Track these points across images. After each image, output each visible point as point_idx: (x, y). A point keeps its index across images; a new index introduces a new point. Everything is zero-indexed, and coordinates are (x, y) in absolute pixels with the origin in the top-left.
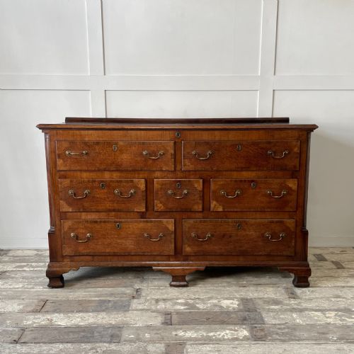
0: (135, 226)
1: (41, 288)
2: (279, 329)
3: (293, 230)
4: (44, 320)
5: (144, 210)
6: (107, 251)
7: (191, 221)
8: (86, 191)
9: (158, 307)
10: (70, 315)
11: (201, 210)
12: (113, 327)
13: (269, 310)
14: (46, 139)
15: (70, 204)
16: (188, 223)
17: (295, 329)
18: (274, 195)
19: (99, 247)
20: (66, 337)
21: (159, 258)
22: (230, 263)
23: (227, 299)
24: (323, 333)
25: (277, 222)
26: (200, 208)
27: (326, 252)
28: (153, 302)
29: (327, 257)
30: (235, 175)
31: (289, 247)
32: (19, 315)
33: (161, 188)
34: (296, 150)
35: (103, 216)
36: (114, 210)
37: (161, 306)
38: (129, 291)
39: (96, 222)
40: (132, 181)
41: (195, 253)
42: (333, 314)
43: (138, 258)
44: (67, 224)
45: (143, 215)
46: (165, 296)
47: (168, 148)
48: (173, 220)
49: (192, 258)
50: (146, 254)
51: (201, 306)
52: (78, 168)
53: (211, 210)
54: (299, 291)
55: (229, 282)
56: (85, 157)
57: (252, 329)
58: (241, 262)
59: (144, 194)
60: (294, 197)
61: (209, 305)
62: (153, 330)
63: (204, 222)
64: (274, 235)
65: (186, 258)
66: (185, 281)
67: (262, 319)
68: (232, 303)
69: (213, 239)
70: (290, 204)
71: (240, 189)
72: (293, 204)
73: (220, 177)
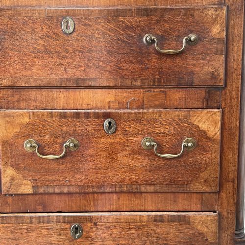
3: (211, 238)
18: (160, 148)
25: (172, 220)
30: (63, 100)
34: (216, 30)
53: (4, 189)
60: (213, 155)
70: (204, 175)
71: (75, 135)
72: (211, 174)
73: (23, 104)
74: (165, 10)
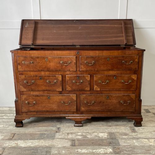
0: (57, 98)
1: (12, 127)
2: (127, 148)
3: (134, 99)
4: (14, 144)
5: (61, 90)
6: (44, 109)
7: (84, 95)
8: (33, 81)
9: (69, 137)
10: (26, 141)
11: (89, 90)
12: (47, 147)
13: (122, 139)
14: (12, 55)
15: (25, 88)
16: (83, 96)
17: (134, 148)
18: (125, 82)
19: (40, 108)
20: (25, 152)
21: (69, 113)
22: (103, 115)
23: (102, 133)
24: (148, 150)
25: (126, 96)
26: (89, 89)
27: (150, 108)
28: (66, 134)
29: (150, 111)
30: (106, 73)
31: (132, 108)
32: (2, 141)
33: (69, 80)
34: (136, 60)
35: (41, 93)
36: (47, 90)
37: (70, 136)
38: (54, 129)
39: (38, 96)
40: (55, 76)
41: (86, 111)
42: (153, 140)
43: (58, 113)
44: (24, 97)
45: (60, 93)
46: (72, 132)
47: (73, 60)
48: (76, 95)
49: (85, 113)
50: (62, 111)
51: (89, 136)
52: (29, 70)
53: (94, 90)
54: (137, 128)
55: (103, 124)
56: (32, 64)
57: (114, 148)
58: (109, 115)
59: (61, 82)
60: (135, 83)
61: (93, 136)
62: (66, 149)
63: (91, 96)
64: (125, 102)
65: (82, 113)
66: (82, 124)
67: (119, 143)
68: (104, 135)
69: (95, 104)
70: (133, 87)
71: (108, 80)
72: (134, 87)
73: (99, 74)
74: (127, 56)
